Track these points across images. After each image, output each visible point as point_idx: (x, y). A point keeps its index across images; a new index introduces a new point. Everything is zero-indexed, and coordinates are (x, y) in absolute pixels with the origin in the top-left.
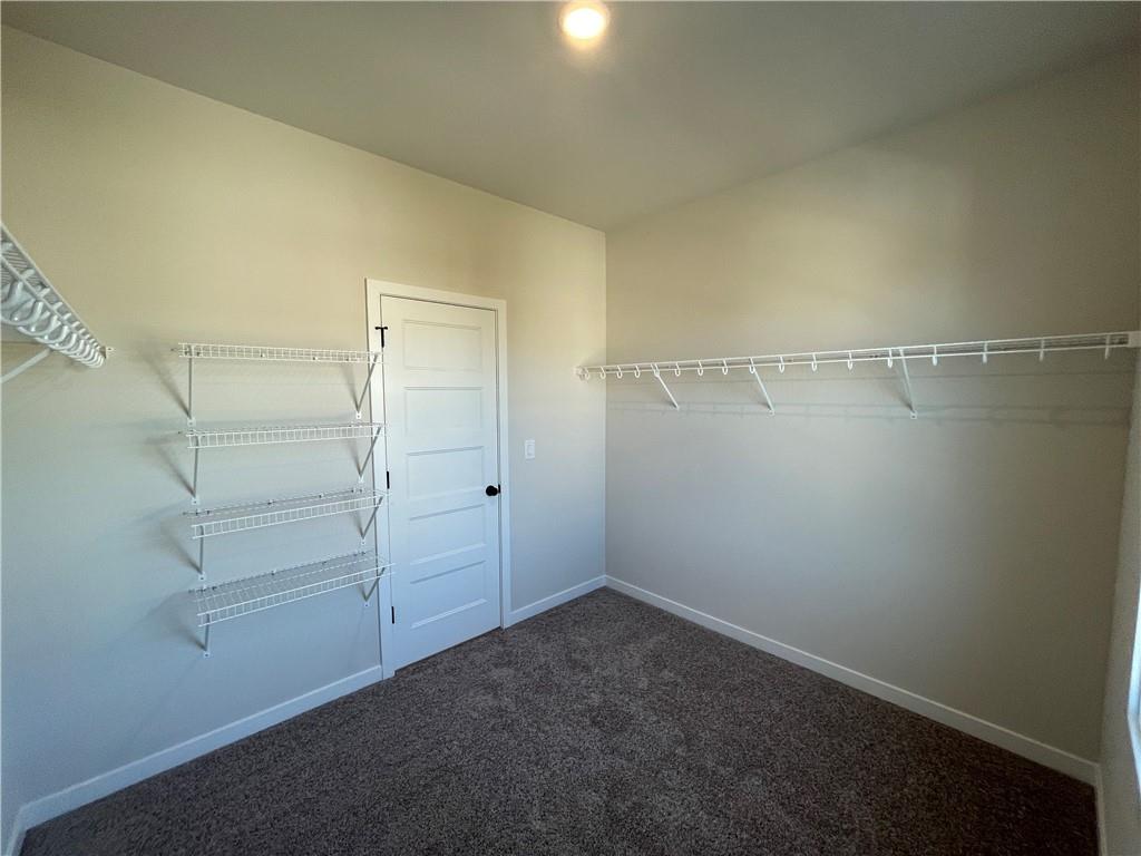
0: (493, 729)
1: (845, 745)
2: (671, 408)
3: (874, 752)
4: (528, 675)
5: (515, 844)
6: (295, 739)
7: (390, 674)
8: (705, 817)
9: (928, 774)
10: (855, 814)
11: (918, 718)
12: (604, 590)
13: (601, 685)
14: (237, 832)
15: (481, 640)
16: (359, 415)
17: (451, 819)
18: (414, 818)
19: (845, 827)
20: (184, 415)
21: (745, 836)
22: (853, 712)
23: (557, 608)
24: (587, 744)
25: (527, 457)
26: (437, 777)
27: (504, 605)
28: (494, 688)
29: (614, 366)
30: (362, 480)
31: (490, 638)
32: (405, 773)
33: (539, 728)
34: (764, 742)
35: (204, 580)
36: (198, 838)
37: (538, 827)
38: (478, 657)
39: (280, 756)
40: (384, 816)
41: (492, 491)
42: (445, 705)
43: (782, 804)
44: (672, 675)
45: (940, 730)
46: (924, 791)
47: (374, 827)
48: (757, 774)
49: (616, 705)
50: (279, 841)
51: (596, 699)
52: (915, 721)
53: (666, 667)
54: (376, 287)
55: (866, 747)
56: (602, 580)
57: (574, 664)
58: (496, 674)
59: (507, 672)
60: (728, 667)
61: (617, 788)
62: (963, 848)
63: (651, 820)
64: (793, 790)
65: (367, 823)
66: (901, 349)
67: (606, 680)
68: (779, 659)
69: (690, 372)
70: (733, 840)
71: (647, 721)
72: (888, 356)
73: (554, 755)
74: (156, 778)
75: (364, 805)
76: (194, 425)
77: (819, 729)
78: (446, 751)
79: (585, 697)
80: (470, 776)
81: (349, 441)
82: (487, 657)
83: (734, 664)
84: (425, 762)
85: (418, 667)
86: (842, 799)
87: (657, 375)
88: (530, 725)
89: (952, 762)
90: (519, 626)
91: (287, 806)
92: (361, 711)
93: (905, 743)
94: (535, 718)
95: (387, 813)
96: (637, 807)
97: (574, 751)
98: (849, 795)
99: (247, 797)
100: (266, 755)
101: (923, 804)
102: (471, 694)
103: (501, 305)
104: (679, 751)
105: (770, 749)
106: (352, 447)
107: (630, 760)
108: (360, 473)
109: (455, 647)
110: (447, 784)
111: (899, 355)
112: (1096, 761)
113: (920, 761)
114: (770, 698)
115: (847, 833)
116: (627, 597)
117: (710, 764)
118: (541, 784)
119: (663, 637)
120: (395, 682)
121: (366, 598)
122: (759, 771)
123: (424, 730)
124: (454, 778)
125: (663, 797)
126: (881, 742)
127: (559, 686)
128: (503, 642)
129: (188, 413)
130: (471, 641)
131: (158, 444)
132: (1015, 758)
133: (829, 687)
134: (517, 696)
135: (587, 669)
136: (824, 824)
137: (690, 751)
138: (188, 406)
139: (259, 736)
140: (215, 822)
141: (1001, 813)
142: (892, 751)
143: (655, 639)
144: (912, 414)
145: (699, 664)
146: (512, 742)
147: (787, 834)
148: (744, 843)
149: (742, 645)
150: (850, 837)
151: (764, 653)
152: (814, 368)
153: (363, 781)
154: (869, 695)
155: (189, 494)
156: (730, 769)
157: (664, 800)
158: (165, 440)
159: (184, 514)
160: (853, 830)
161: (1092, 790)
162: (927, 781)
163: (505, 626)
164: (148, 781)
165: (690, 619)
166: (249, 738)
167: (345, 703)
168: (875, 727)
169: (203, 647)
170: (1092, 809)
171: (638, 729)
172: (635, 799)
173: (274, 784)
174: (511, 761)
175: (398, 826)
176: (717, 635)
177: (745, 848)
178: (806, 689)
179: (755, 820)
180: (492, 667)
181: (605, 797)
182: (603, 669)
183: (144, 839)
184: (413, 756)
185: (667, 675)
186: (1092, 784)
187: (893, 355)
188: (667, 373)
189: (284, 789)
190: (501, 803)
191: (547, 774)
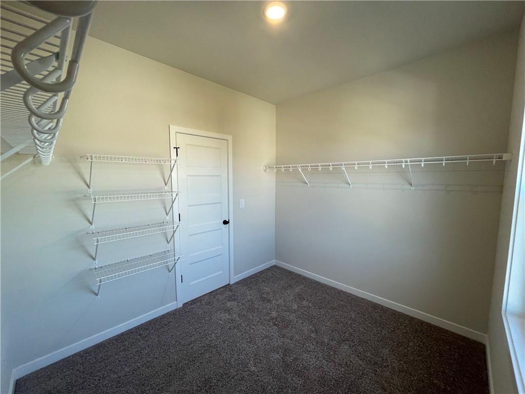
0: (230, 328)
1: (383, 330)
2: (306, 185)
3: (395, 333)
4: (243, 304)
5: (243, 377)
6: (139, 335)
7: (180, 305)
8: (325, 362)
9: (418, 342)
10: (388, 359)
11: (412, 318)
12: (275, 266)
13: (276, 308)
14: (117, 377)
15: (221, 290)
16: (166, 188)
17: (214, 367)
18: (198, 368)
19: (384, 364)
20: (87, 187)
21: (343, 369)
22: (385, 317)
23: (253, 275)
24: (272, 334)
25: (241, 207)
26: (206, 350)
27: (231, 274)
28: (228, 311)
29: (280, 166)
30: (168, 218)
31: (224, 289)
32: (192, 348)
33: (250, 328)
34: (349, 330)
35: (97, 264)
36: (99, 380)
37: (253, 369)
38: (220, 297)
39: (133, 343)
40: (184, 367)
41: (226, 222)
42: (207, 318)
43: (358, 356)
44: (307, 303)
45: (422, 323)
46: (417, 348)
47: (180, 372)
48: (346, 344)
49: (283, 317)
50: (137, 380)
51: (274, 314)
52: (411, 319)
53: (304, 299)
54: (174, 129)
55: (392, 331)
56: (273, 262)
57: (264, 299)
58: (229, 304)
59: (234, 303)
60: (331, 299)
61: (286, 352)
62: (434, 371)
63: (302, 364)
64: (362, 350)
65: (176, 370)
66: (408, 160)
67: (278, 306)
68: (353, 295)
69: (315, 168)
70: (338, 371)
71: (297, 323)
72: (403, 163)
73: (258, 338)
74: (76, 354)
75: (174, 363)
76: (91, 192)
77: (372, 324)
78: (209, 338)
79: (269, 314)
80: (221, 349)
81: (161, 200)
82: (224, 297)
83: (334, 298)
84: (200, 344)
85: (193, 302)
86: (382, 353)
87: (300, 170)
88: (246, 326)
89: (428, 336)
90: (237, 283)
91: (139, 365)
92: (169, 322)
93: (408, 329)
94: (248, 323)
95: (185, 366)
96: (296, 359)
97: (266, 337)
98: (385, 351)
99: (120, 361)
100: (127, 343)
101: (417, 354)
102: (218, 313)
103: (230, 138)
104: (312, 335)
105: (351, 333)
106: (163, 203)
107: (291, 340)
108: (167, 214)
109: (210, 293)
110: (211, 353)
111: (407, 162)
112: (486, 334)
113: (415, 336)
114: (350, 312)
115: (385, 367)
116: (285, 270)
117: (326, 340)
118: (253, 351)
119: (302, 286)
120: (183, 309)
121: (170, 271)
122: (347, 342)
123: (198, 330)
124: (214, 350)
125: (307, 355)
126: (398, 329)
127: (258, 309)
128: (231, 290)
129: (89, 187)
130: (216, 290)
131: (75, 201)
132: (453, 334)
133: (375, 306)
134: (239, 314)
135: (269, 301)
136: (375, 363)
137: (317, 335)
138: (88, 183)
139: (122, 334)
140: (106, 373)
141: (448, 356)
142: (403, 333)
143: (298, 288)
144: (411, 188)
145: (319, 298)
146: (239, 334)
147: (361, 368)
148: (343, 372)
149: (337, 289)
150: (387, 368)
151: (346, 292)
152: (371, 168)
153: (173, 353)
154: (392, 310)
155: (89, 224)
156: (335, 342)
157: (307, 356)
158: (78, 199)
159: (87, 233)
160: (388, 366)
161: (484, 346)
162: (418, 344)
163: (232, 283)
164: (72, 356)
165: (313, 278)
166: (118, 336)
167: (161, 319)
168: (395, 323)
169: (97, 295)
170: (484, 353)
171: (294, 326)
172: (295, 356)
173: (132, 355)
174: (239, 342)
175: (190, 371)
176: (326, 285)
177: (343, 374)
178: (365, 308)
179: (347, 363)
180: (227, 301)
181: (281, 356)
182: (277, 301)
183: (74, 382)
184: (194, 341)
185: (305, 303)
186: (484, 343)
187: (405, 162)
188: (304, 169)
189: (137, 358)
190: (236, 360)
191: (255, 347)
